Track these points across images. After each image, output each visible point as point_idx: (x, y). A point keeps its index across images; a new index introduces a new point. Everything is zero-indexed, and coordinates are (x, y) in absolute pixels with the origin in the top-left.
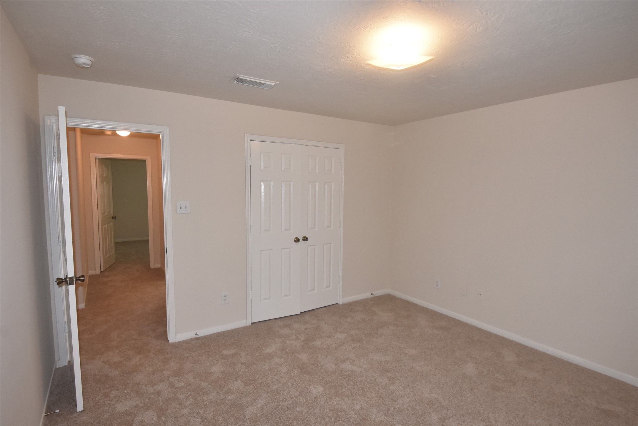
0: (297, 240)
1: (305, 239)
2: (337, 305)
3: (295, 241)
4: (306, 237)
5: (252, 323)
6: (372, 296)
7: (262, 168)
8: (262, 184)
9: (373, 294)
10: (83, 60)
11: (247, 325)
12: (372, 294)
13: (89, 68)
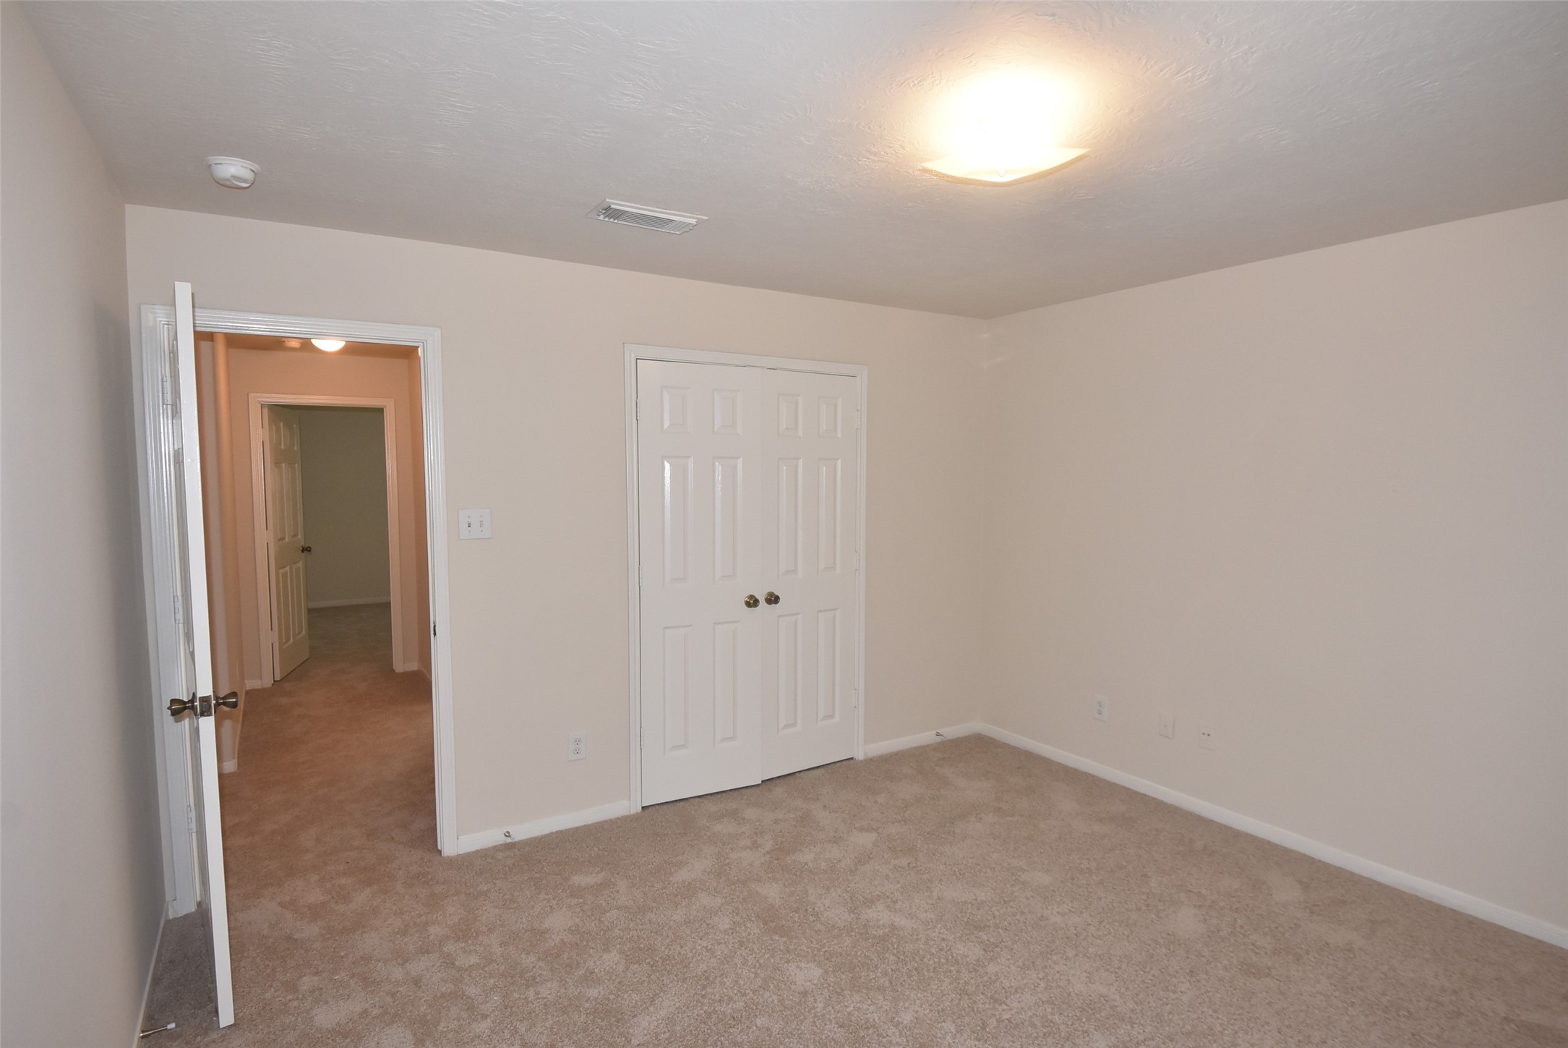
0: (752, 602)
1: (773, 599)
2: (852, 761)
3: (748, 604)
4: (773, 593)
5: (643, 808)
6: (939, 739)
7: (666, 426)
8: (667, 465)
9: (941, 735)
10: (233, 168)
11: (632, 813)
12: (938, 734)
13: (248, 187)
